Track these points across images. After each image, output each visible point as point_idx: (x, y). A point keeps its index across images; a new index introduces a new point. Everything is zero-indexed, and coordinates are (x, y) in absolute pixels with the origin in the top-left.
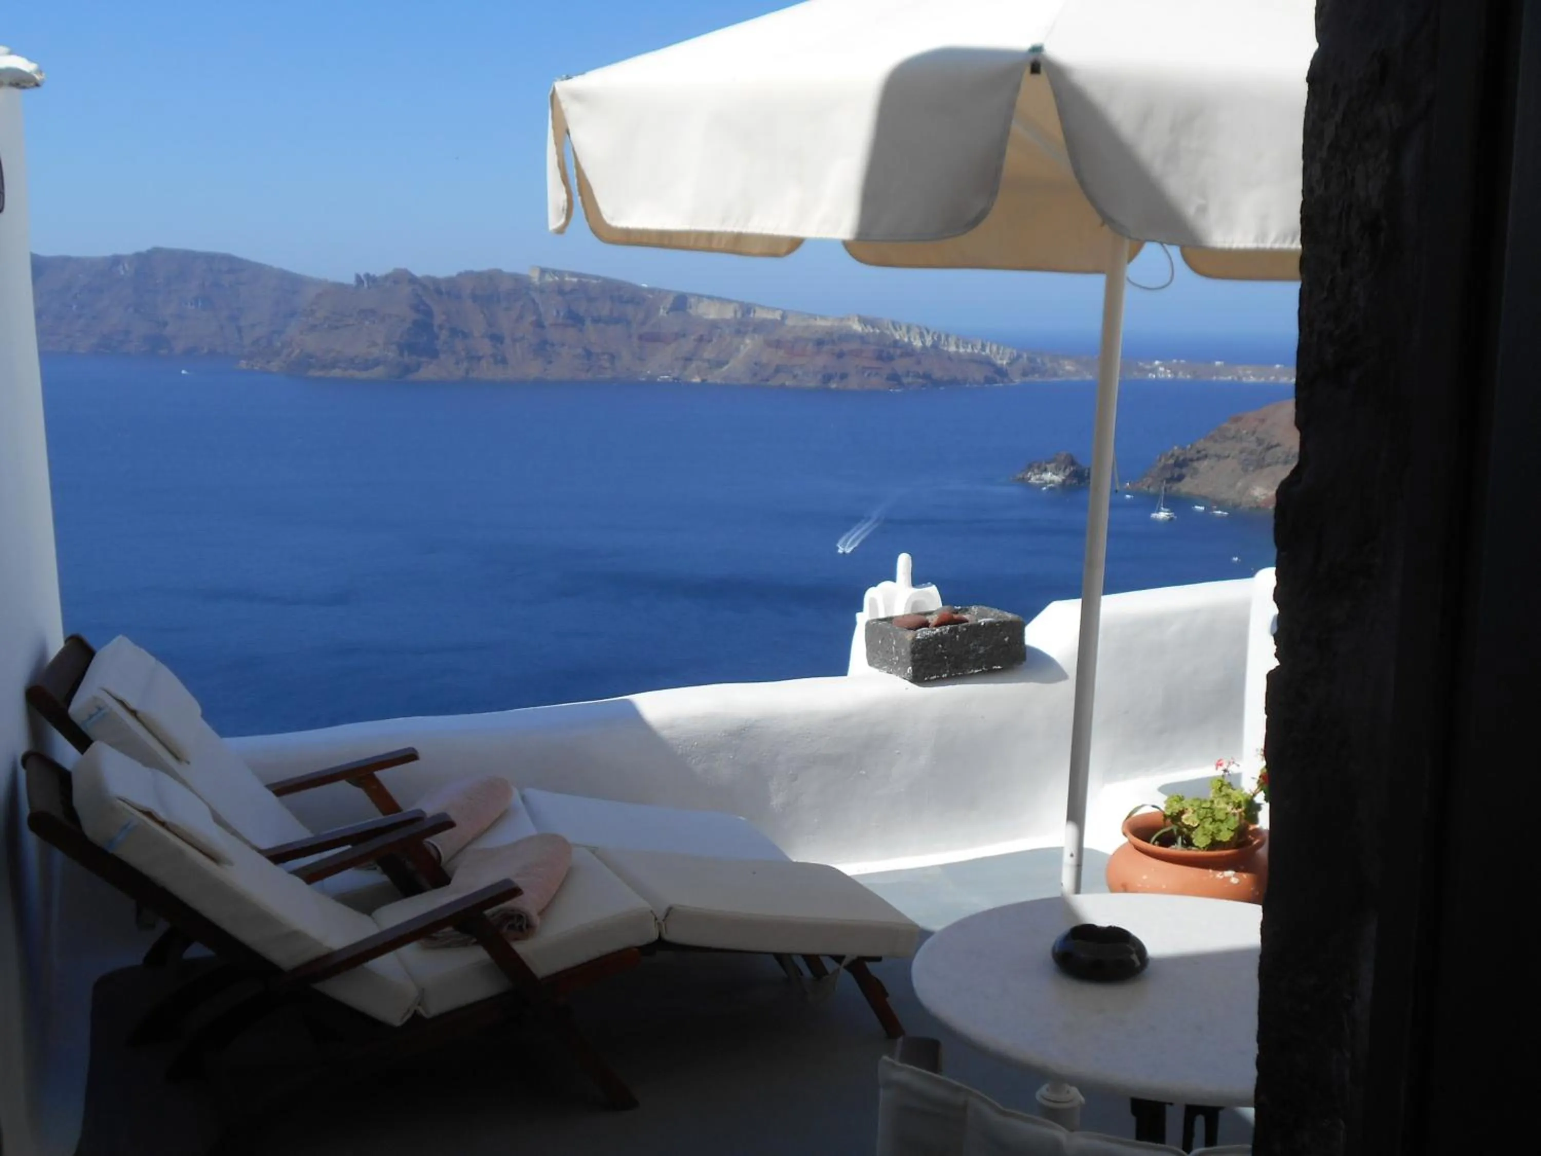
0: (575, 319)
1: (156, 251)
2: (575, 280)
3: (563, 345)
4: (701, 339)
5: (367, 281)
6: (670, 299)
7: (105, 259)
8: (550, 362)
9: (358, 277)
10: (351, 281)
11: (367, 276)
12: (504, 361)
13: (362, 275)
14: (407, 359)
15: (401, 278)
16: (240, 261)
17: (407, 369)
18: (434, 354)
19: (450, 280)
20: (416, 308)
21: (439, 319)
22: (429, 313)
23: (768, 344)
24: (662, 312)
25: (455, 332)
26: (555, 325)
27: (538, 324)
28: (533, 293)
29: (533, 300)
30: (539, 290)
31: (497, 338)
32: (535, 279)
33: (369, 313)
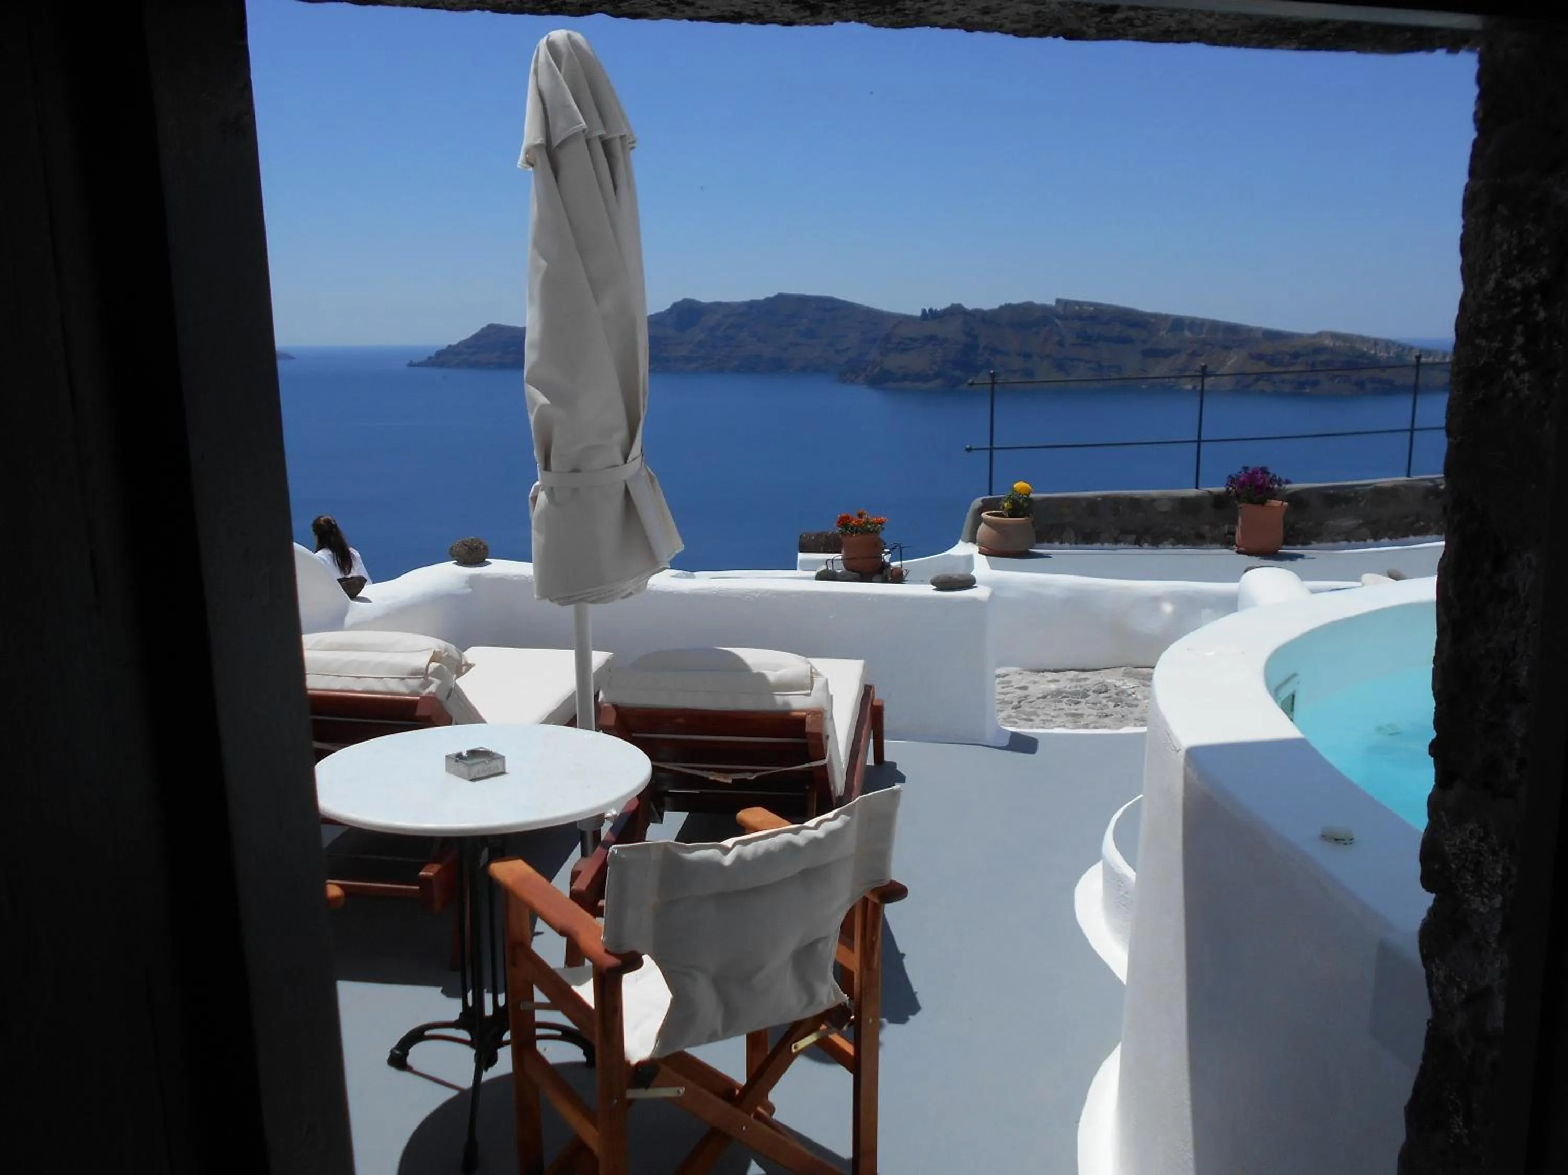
0: (1086, 339)
1: (780, 298)
3: (1080, 360)
5: (930, 316)
6: (1169, 323)
9: (924, 311)
10: (919, 314)
11: (931, 310)
13: (927, 310)
14: (958, 373)
15: (955, 311)
17: (959, 381)
19: (993, 312)
20: (967, 334)
21: (982, 343)
22: (975, 338)
23: (1251, 357)
24: (1162, 333)
25: (996, 352)
26: (1073, 345)
27: (1061, 344)
28: (1057, 321)
29: (1057, 325)
30: (1062, 318)
31: (1027, 356)
32: (1060, 309)
33: (931, 338)
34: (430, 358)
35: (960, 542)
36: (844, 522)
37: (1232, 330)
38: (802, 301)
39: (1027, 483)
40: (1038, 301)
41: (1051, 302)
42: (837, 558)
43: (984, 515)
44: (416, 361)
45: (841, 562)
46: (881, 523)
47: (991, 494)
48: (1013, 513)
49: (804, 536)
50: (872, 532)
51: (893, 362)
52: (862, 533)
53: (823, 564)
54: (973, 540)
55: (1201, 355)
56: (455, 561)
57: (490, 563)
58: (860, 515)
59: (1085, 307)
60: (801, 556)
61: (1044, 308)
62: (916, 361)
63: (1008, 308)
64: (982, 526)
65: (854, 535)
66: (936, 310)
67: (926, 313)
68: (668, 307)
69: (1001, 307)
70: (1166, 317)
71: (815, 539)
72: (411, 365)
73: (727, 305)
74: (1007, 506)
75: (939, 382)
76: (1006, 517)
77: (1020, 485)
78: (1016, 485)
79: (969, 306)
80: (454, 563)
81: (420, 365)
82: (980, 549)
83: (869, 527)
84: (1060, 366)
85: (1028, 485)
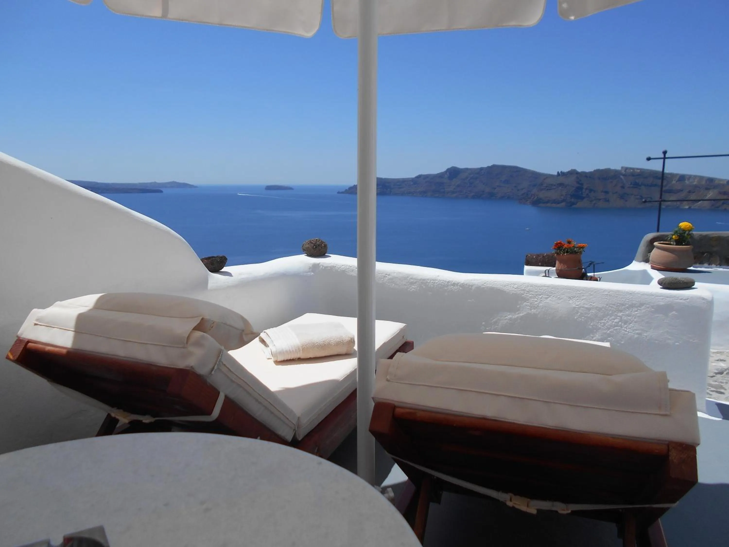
0: (636, 185)
1: (494, 166)
2: (639, 171)
3: (632, 195)
4: (689, 192)
5: (561, 174)
6: (678, 177)
7: (478, 169)
8: (626, 201)
9: (558, 172)
10: (556, 174)
11: (561, 172)
12: (608, 201)
13: (560, 172)
14: (573, 200)
15: (573, 172)
16: (520, 168)
17: (573, 204)
18: (582, 198)
19: (590, 173)
20: (578, 183)
21: (585, 186)
22: (582, 184)
23: (720, 193)
24: (674, 182)
25: (591, 191)
26: (629, 187)
27: (623, 187)
28: (622, 177)
29: (621, 179)
30: (624, 175)
31: (607, 192)
32: (623, 172)
33: (561, 184)
34: (346, 190)
35: (634, 262)
36: (559, 246)
37: (711, 180)
38: (504, 168)
39: (689, 223)
40: (612, 168)
41: (618, 168)
42: (551, 269)
43: (656, 244)
44: (341, 191)
45: (555, 271)
46: (583, 247)
47: (658, 231)
48: (678, 242)
49: (529, 255)
50: (577, 253)
51: (543, 195)
52: (571, 253)
53: (543, 273)
54: (646, 261)
55: (694, 192)
56: (306, 255)
57: (330, 257)
58: (569, 242)
59: (636, 170)
60: (526, 268)
61: (616, 171)
62: (553, 195)
63: (597, 171)
64: (655, 251)
65: (565, 254)
66: (564, 172)
67: (559, 173)
68: (445, 170)
69: (595, 171)
70: (677, 175)
71: (535, 258)
72: (339, 193)
73: (470, 169)
74: (676, 238)
75: (563, 204)
76: (673, 245)
77: (684, 225)
78: (681, 224)
79: (579, 170)
80: (305, 255)
81: (342, 193)
82: (652, 266)
83: (576, 249)
84: (622, 197)
85: (690, 224)
